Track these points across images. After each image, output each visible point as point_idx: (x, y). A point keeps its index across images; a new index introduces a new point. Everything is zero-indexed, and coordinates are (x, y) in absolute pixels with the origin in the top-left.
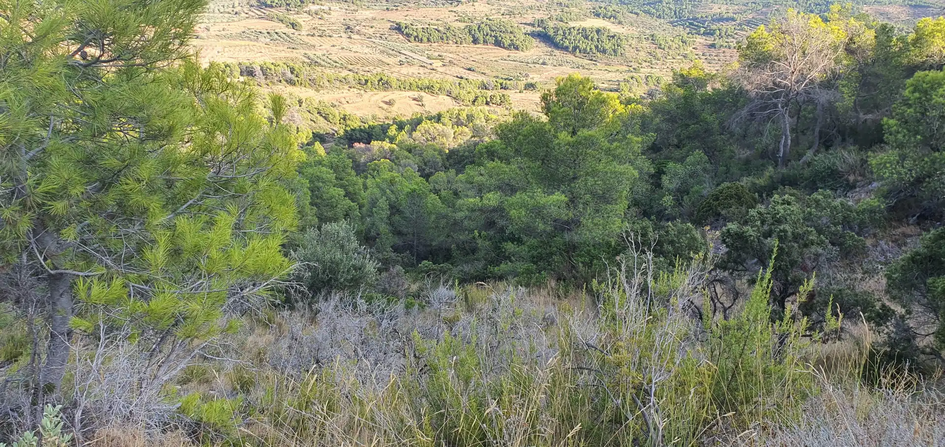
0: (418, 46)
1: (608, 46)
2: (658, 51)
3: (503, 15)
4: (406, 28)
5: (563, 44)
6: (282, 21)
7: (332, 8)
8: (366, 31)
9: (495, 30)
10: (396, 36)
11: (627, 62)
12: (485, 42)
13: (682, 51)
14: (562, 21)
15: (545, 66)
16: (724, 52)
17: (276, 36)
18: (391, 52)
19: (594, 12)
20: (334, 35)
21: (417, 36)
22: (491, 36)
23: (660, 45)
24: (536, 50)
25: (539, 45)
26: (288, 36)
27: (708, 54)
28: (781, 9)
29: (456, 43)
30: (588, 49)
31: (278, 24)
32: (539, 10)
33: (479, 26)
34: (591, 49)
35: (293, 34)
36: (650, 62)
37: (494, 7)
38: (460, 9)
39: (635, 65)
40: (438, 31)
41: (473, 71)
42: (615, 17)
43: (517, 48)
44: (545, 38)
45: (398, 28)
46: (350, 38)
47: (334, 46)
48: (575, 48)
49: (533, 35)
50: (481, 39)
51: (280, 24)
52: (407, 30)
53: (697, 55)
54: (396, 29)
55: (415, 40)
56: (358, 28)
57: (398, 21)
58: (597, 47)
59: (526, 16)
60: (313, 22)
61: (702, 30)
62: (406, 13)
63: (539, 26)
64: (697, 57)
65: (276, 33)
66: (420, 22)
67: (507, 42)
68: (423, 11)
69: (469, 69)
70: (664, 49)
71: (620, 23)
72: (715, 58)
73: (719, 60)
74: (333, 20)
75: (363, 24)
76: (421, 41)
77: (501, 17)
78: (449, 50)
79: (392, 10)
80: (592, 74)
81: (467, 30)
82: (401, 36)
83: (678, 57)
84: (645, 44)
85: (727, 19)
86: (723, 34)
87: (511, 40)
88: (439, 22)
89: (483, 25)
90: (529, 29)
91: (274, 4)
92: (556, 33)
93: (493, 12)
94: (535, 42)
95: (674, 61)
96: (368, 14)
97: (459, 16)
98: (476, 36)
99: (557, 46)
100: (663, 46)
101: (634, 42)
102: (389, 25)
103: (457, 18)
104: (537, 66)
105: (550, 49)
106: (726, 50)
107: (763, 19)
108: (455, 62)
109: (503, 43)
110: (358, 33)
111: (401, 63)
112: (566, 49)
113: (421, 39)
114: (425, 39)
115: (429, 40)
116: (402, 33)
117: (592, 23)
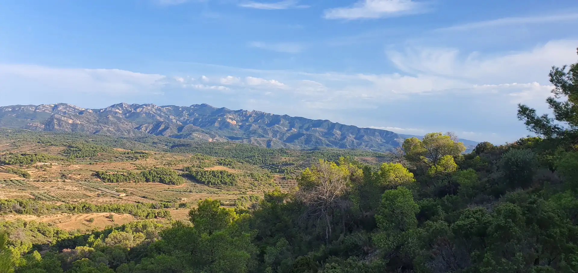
0: (110, 185)
1: (228, 180)
2: (255, 182)
3: (164, 165)
4: (102, 174)
5: (201, 180)
6: (16, 173)
7: (53, 164)
8: (75, 177)
9: (160, 174)
10: (95, 179)
11: (239, 188)
12: (154, 181)
13: (268, 182)
14: (200, 168)
15: (191, 193)
16: (290, 181)
17: (11, 182)
18: (92, 189)
19: (218, 162)
20: (53, 180)
21: (110, 179)
22: (157, 177)
23: (256, 179)
24: (185, 184)
25: (187, 181)
26: (20, 182)
27: (282, 183)
28: (316, 158)
29: (135, 182)
30: (216, 182)
31: (13, 175)
32: (186, 162)
33: (150, 172)
34: (218, 182)
35: (24, 181)
36: (252, 188)
37: (159, 161)
38: (137, 162)
39: (244, 190)
40: (124, 175)
41: (146, 198)
42: (230, 165)
43: (174, 184)
44: (190, 177)
45: (97, 175)
46: (64, 181)
47: (52, 187)
48: (209, 182)
49: (183, 176)
50: (151, 179)
51: (15, 175)
52: (103, 175)
53: (276, 183)
54: (96, 175)
55: (108, 181)
56: (70, 175)
57: (97, 170)
58: (221, 181)
59: (178, 165)
60: (39, 173)
61: (278, 170)
62: (102, 166)
63: (186, 171)
64: (276, 184)
65: (11, 181)
66: (112, 171)
67: (167, 180)
68: (113, 164)
69: (144, 197)
70: (258, 181)
71: (233, 168)
72: (286, 185)
73: (288, 186)
74: (53, 171)
75: (74, 173)
76: (112, 182)
77: (163, 166)
78: (131, 186)
79: (93, 164)
80: (219, 196)
81: (142, 174)
82: (99, 179)
83: (266, 185)
84: (248, 179)
85: (290, 164)
86: (289, 172)
87: (170, 179)
88: (124, 170)
89: (152, 171)
90: (181, 172)
91: (11, 163)
92: (197, 174)
93: (159, 163)
94: (184, 180)
95: (265, 187)
96: (77, 167)
97: (136, 166)
98: (148, 177)
99: (198, 182)
100: (258, 179)
101: (242, 178)
102: (91, 173)
103: (135, 168)
104: (186, 193)
105: (194, 183)
106: (292, 180)
107: (307, 164)
108: (134, 193)
109: (165, 181)
110: (70, 178)
111: (98, 195)
112: (203, 183)
113: (112, 181)
114: (115, 181)
115: (117, 181)
116: (100, 177)
117: (217, 168)
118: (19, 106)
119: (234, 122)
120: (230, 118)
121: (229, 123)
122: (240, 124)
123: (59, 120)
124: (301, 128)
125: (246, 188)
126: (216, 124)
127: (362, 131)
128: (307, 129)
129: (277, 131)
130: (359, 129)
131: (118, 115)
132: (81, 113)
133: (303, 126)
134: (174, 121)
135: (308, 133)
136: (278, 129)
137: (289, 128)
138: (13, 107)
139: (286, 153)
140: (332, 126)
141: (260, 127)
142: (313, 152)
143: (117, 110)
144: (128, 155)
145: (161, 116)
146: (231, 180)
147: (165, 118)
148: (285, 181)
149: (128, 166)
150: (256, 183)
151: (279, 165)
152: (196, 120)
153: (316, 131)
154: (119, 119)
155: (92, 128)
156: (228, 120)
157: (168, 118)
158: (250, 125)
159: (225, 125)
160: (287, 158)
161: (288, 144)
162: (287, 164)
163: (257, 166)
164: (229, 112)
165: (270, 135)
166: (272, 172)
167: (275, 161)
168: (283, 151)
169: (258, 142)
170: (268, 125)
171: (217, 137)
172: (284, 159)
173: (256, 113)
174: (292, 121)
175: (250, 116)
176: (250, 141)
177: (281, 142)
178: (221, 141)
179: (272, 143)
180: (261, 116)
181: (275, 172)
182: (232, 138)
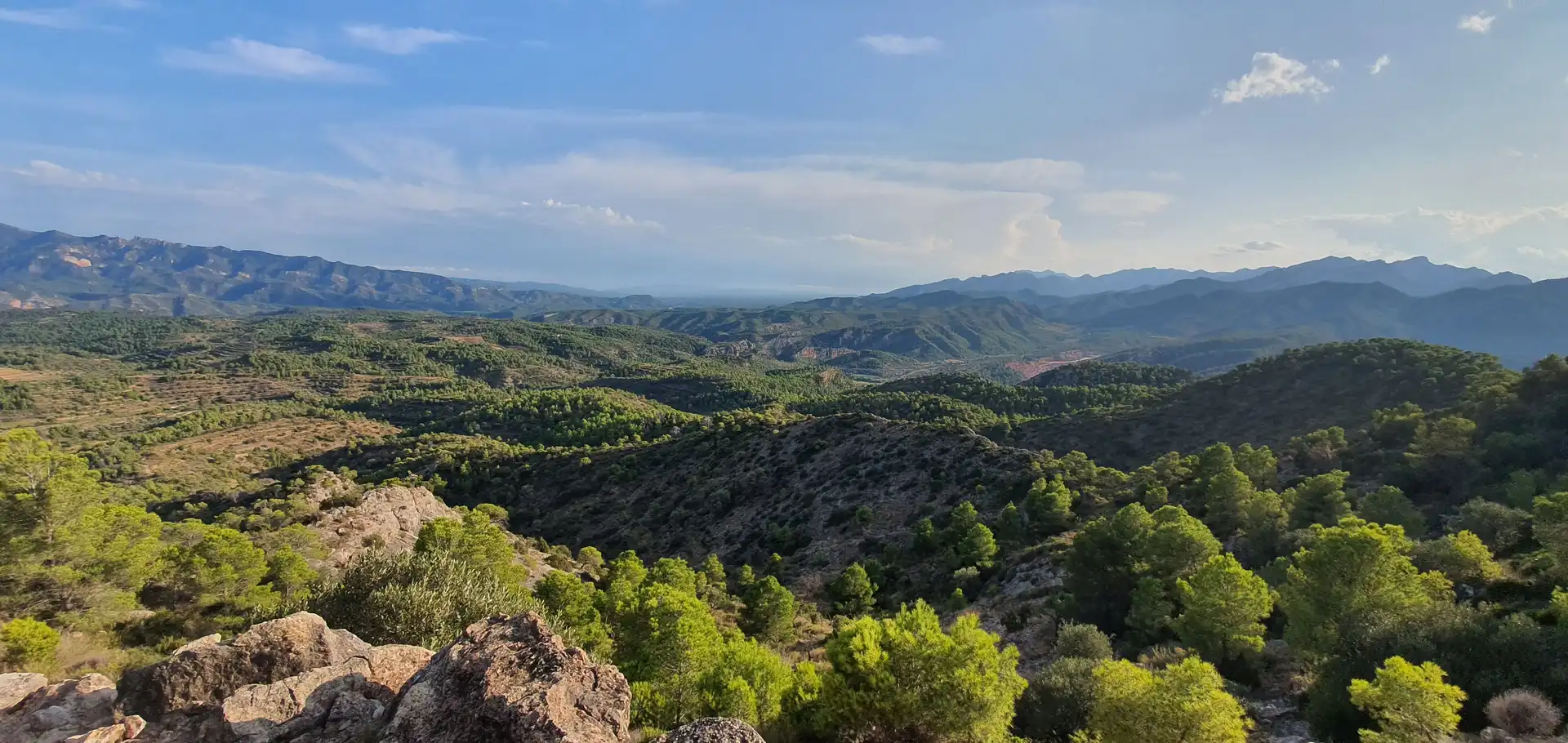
119: (86, 263)
120: (72, 254)
121: (71, 265)
122: (102, 266)
124: (258, 271)
125: (58, 410)
126: (33, 268)
128: (275, 274)
129: (202, 280)
133: (264, 268)
135: (275, 280)
136: (203, 275)
137: (229, 273)
139: (199, 324)
140: (331, 267)
141: (155, 271)
142: (265, 320)
146: (16, 397)
148: (165, 386)
150: (87, 397)
151: (169, 352)
156: (68, 259)
158: (130, 269)
159: (58, 269)
160: (198, 336)
161: (227, 304)
162: (189, 348)
163: (119, 356)
164: (70, 240)
165: (184, 287)
166: (140, 369)
167: (168, 343)
168: (192, 323)
169: (150, 304)
170: (177, 267)
171: (36, 297)
172: (190, 338)
173: (143, 242)
174: (237, 260)
175: (128, 248)
176: (129, 302)
177: (212, 299)
178: (47, 304)
179: (186, 304)
180: (155, 250)
181: (150, 367)
182: (81, 297)
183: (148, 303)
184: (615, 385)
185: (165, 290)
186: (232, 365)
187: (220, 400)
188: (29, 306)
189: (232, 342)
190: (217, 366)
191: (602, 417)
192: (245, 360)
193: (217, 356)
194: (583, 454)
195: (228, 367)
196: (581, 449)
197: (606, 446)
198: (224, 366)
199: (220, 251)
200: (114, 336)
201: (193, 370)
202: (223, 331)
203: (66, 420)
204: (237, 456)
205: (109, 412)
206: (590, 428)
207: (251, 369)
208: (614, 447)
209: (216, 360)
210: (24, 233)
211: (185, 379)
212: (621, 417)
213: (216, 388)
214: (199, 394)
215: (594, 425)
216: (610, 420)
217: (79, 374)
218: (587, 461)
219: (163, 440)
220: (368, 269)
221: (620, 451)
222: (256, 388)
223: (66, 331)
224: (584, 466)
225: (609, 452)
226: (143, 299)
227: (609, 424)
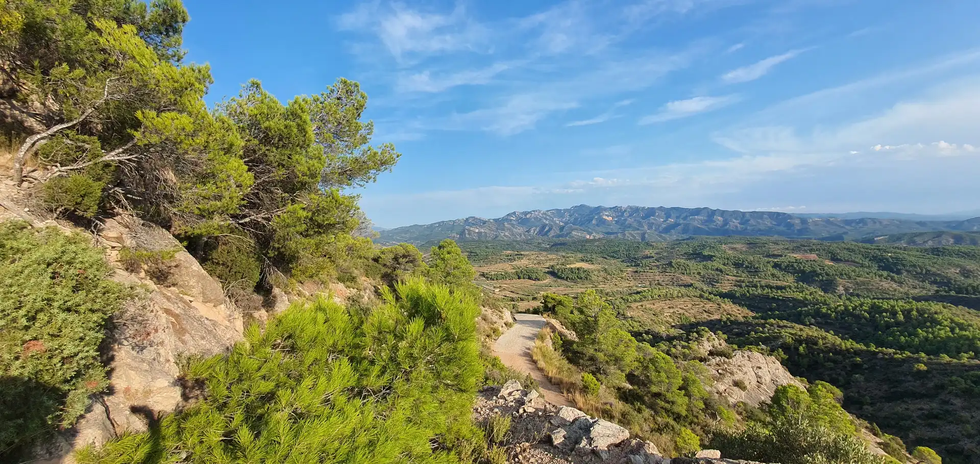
1: (583, 275)
5: (561, 276)
9: (529, 272)
11: (592, 282)
12: (524, 278)
13: (620, 275)
14: (564, 265)
15: (549, 288)
16: (643, 274)
18: (477, 286)
19: (580, 259)
21: (492, 278)
22: (527, 275)
23: (609, 273)
24: (549, 280)
25: (550, 277)
28: (680, 249)
29: (509, 279)
30: (573, 278)
32: (553, 260)
33: (522, 271)
36: (604, 282)
37: (531, 261)
38: (515, 263)
39: (596, 284)
40: (502, 274)
42: (589, 261)
43: (539, 280)
44: (553, 273)
45: (483, 275)
48: (567, 278)
49: (548, 273)
50: (522, 277)
52: (487, 275)
55: (490, 279)
57: (484, 271)
58: (577, 276)
59: (546, 264)
61: (633, 264)
62: (487, 267)
63: (551, 268)
64: (629, 277)
66: (494, 271)
67: (534, 277)
68: (497, 265)
69: (512, 292)
70: (612, 275)
71: (593, 264)
72: (639, 277)
76: (492, 280)
77: (534, 265)
78: (505, 283)
79: (483, 266)
80: (573, 290)
81: (516, 273)
82: (484, 279)
83: (619, 279)
84: (602, 273)
85: (650, 257)
86: (645, 265)
87: (537, 276)
88: (504, 270)
89: (524, 270)
90: (546, 270)
92: (559, 271)
93: (530, 263)
94: (548, 276)
97: (513, 266)
98: (519, 275)
99: (559, 277)
101: (596, 273)
102: (479, 274)
103: (511, 268)
104: (546, 287)
105: (555, 279)
107: (668, 256)
108: (506, 288)
109: (532, 278)
112: (563, 278)
114: (495, 279)
115: (497, 279)
116: (484, 277)
117: (578, 265)
118: (443, 222)
119: (611, 218)
120: (606, 215)
121: (606, 219)
122: (616, 219)
123: (469, 230)
124: (678, 217)
125: (599, 282)
126: (594, 222)
127: (747, 216)
128: (685, 218)
129: (653, 223)
130: (744, 214)
131: (513, 222)
132: (485, 222)
133: (680, 215)
134: (557, 222)
135: (685, 222)
136: (653, 221)
137: (665, 219)
138: (439, 223)
139: (651, 245)
140: (714, 212)
141: (635, 220)
142: (680, 243)
143: (512, 218)
144: (509, 257)
145: (546, 219)
146: (586, 275)
147: (550, 220)
148: (637, 275)
149: (508, 267)
150: (609, 277)
151: (639, 259)
152: (576, 219)
153: (694, 219)
154: (513, 225)
155: (491, 235)
156: (604, 217)
157: (552, 221)
158: (625, 220)
159: (602, 222)
160: (651, 251)
161: (663, 235)
162: (647, 257)
163: (620, 260)
164: (606, 209)
165: (646, 227)
166: (628, 266)
167: (640, 254)
168: (648, 245)
169: (632, 235)
170: (643, 218)
171: (594, 234)
172: (647, 252)
173: (631, 208)
174: (668, 212)
175: (625, 211)
176: (624, 235)
177: (657, 233)
178: (597, 237)
179: (646, 236)
180: (635, 210)
181: (632, 266)
182: (608, 233)
183: (633, 236)
184: (956, 302)
185: (638, 230)
186: (664, 266)
187: (659, 284)
188: (592, 238)
189: (665, 254)
190: (658, 267)
191: (940, 329)
192: (670, 264)
193: (658, 261)
194: (918, 361)
195: (663, 268)
196: (916, 356)
197: (946, 358)
198: (661, 267)
199: (661, 208)
200: (619, 251)
201: (648, 268)
202: (661, 249)
203: (601, 287)
204: (665, 314)
205: (616, 285)
206: (926, 339)
207: (673, 269)
208: (955, 361)
209: (658, 263)
210: (591, 208)
211: (645, 272)
212: (964, 333)
213: (657, 278)
214: (650, 280)
215: (931, 336)
216: (950, 334)
217: (606, 267)
218: (923, 367)
219: (635, 301)
220: (734, 212)
221: (963, 365)
222: (675, 279)
223: (603, 248)
224: (919, 371)
225: (949, 364)
226: (630, 234)
227: (948, 337)
